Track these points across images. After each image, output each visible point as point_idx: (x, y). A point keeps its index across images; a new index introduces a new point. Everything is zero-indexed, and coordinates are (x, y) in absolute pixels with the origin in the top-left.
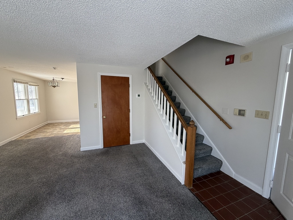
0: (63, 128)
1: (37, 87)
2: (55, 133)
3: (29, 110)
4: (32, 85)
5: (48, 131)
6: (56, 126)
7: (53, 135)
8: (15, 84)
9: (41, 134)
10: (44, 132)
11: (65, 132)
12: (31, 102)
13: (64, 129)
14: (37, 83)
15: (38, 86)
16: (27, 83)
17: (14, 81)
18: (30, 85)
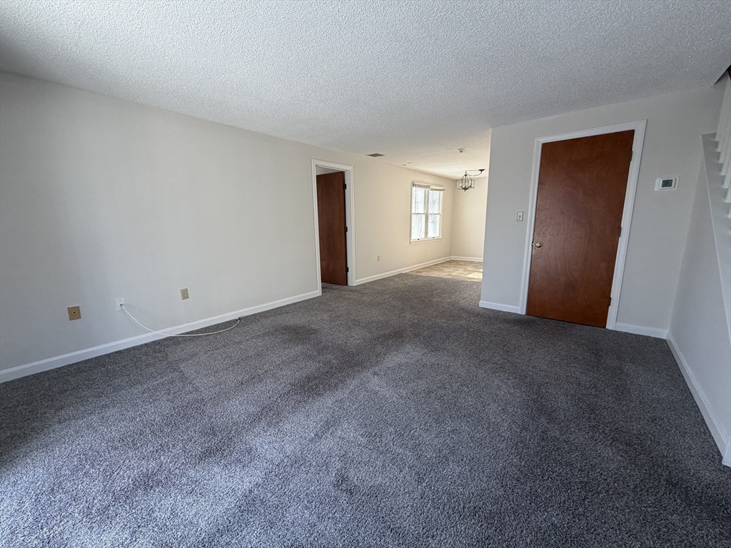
0: (470, 269)
1: (441, 192)
2: (453, 274)
3: (426, 233)
4: (435, 190)
5: (446, 270)
6: (461, 265)
7: (450, 277)
8: (414, 188)
9: (436, 272)
10: (440, 270)
11: (470, 276)
12: (430, 220)
13: (470, 272)
14: (442, 186)
15: (444, 190)
16: (428, 187)
17: (413, 185)
18: (432, 189)
